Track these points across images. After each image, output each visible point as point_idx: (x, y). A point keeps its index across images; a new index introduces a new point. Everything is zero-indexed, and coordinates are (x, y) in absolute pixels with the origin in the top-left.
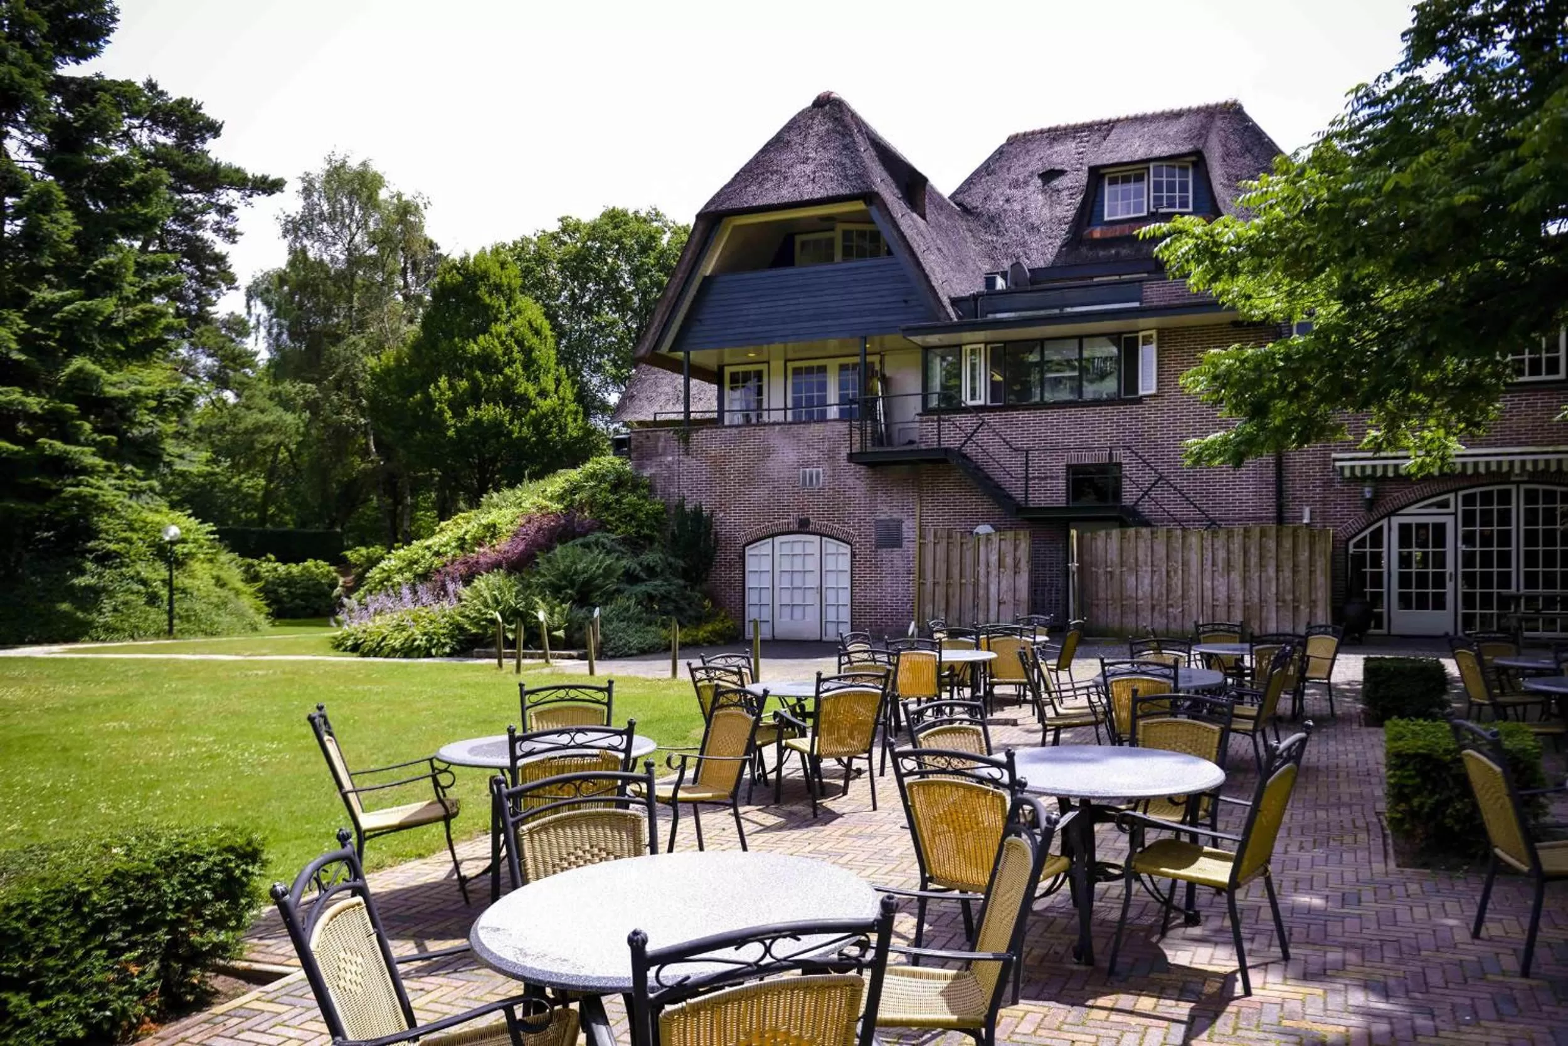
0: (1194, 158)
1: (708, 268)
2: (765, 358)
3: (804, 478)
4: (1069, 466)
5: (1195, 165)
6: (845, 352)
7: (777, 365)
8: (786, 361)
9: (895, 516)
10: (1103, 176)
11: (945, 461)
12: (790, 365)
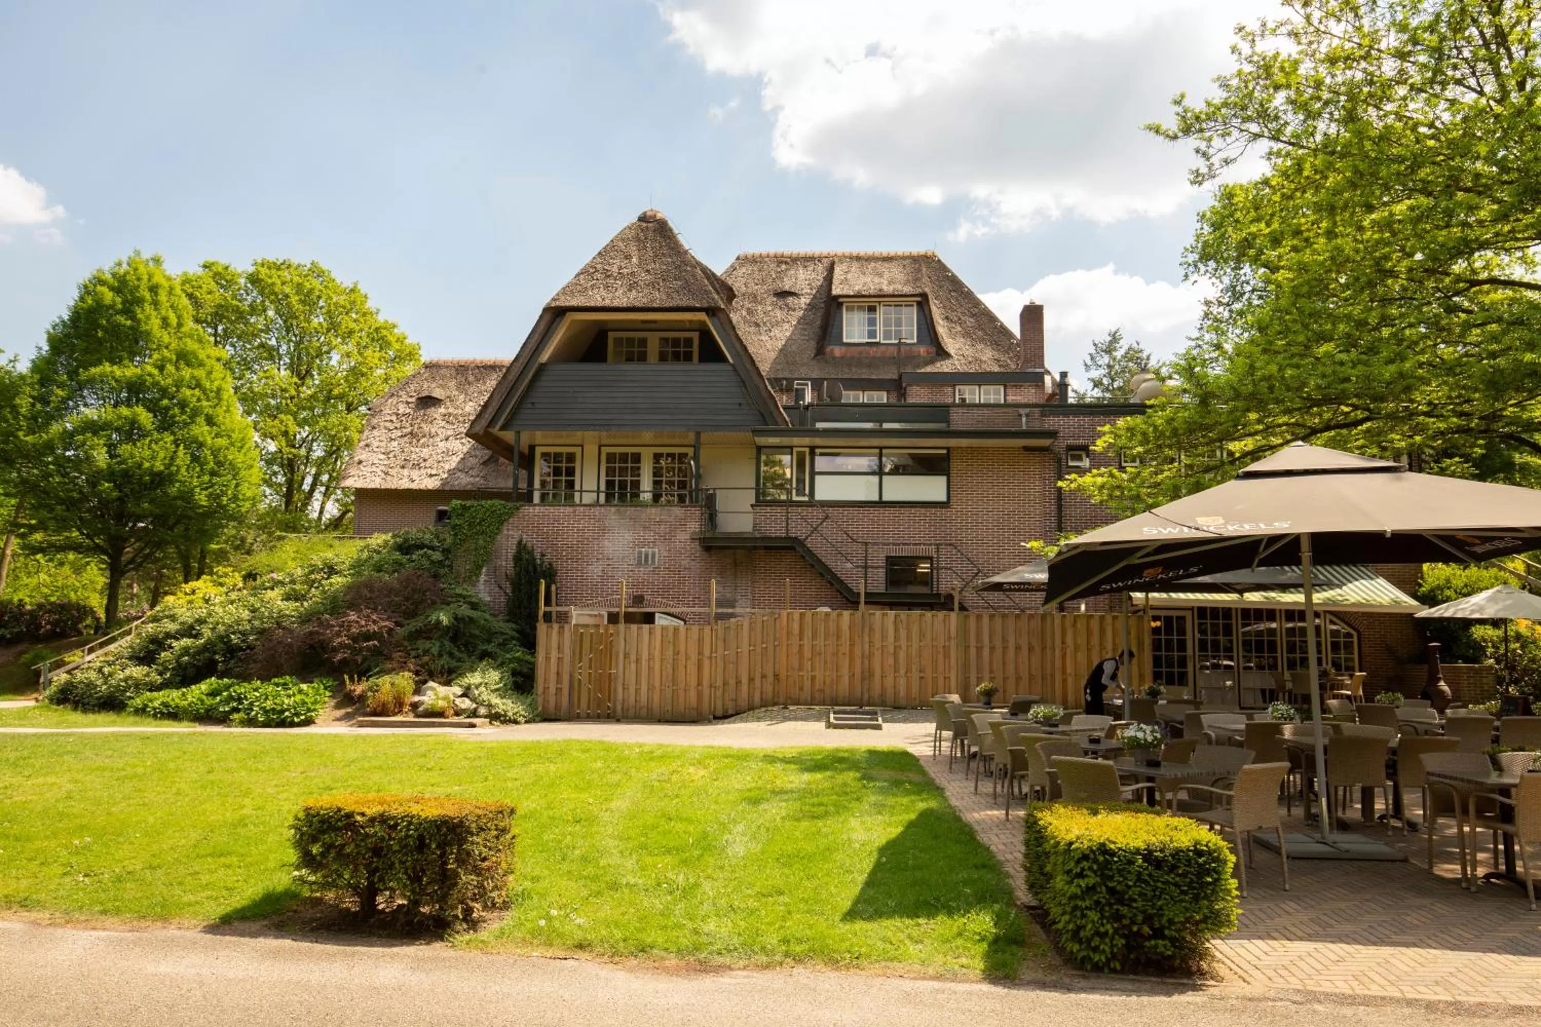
0: (919, 299)
1: (545, 357)
2: (579, 442)
3: (640, 557)
4: (888, 558)
5: (919, 303)
6: (659, 441)
7: (591, 450)
8: (600, 446)
9: (728, 595)
10: (842, 303)
11: (792, 548)
12: (605, 450)
